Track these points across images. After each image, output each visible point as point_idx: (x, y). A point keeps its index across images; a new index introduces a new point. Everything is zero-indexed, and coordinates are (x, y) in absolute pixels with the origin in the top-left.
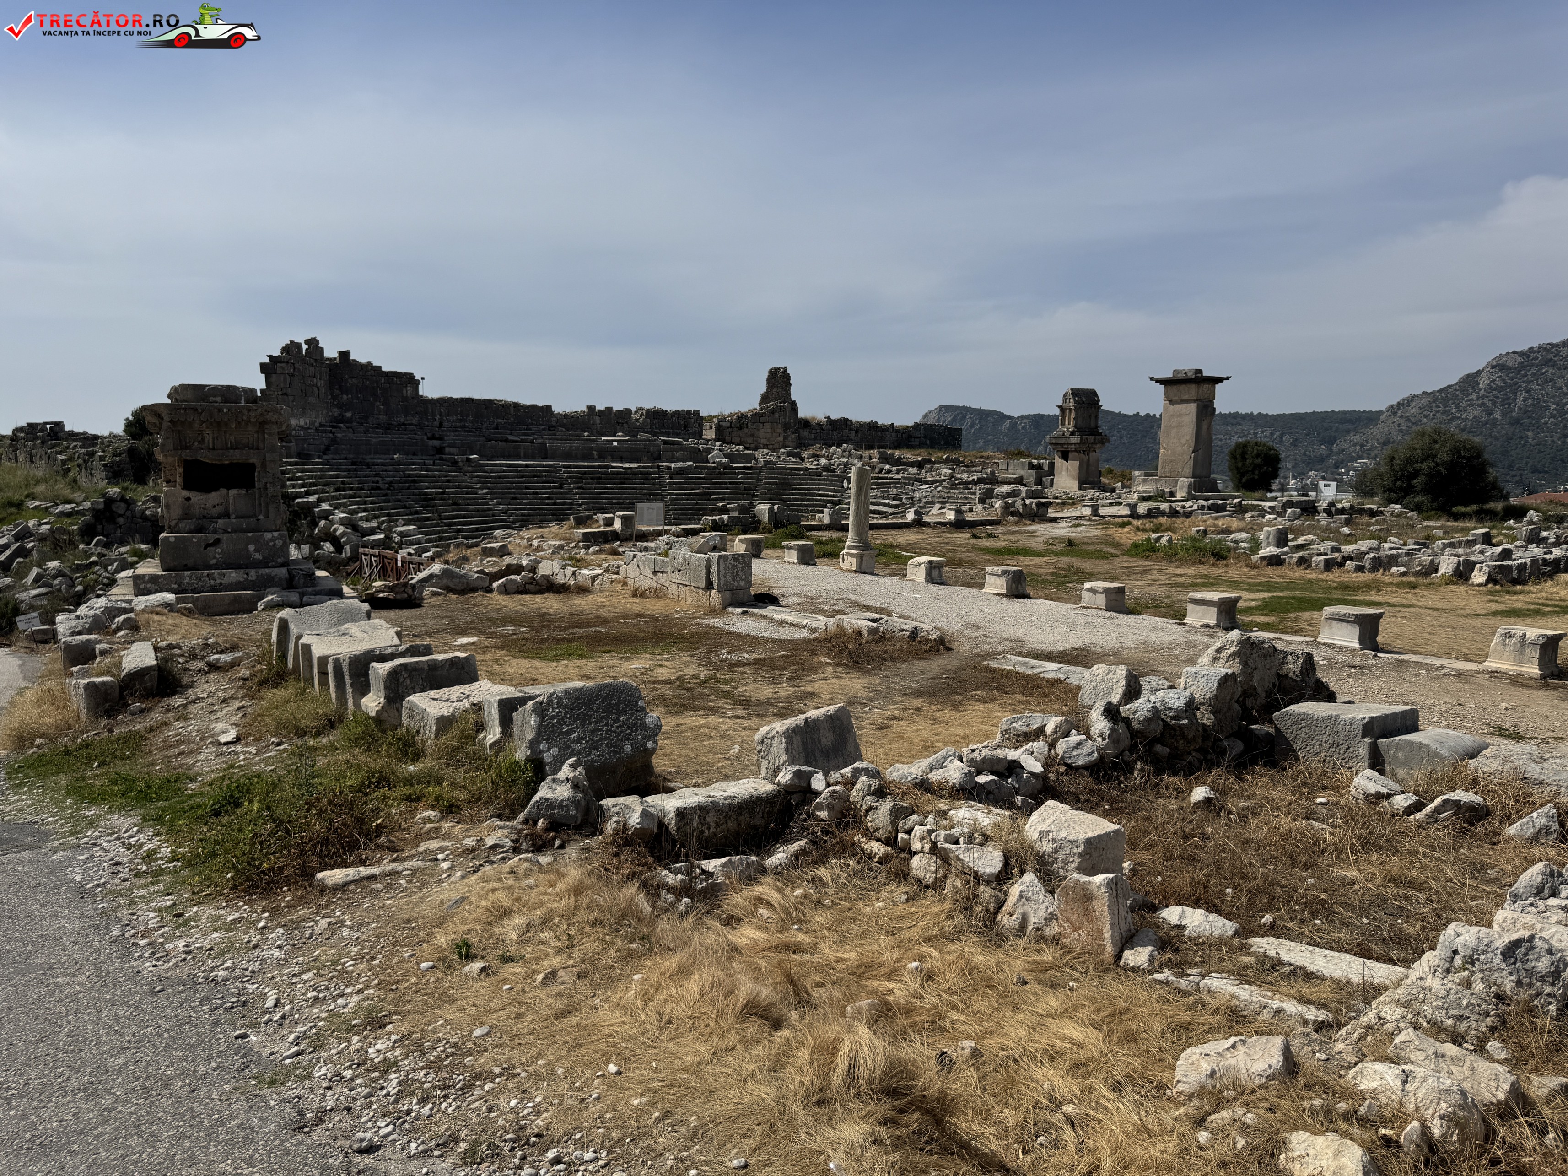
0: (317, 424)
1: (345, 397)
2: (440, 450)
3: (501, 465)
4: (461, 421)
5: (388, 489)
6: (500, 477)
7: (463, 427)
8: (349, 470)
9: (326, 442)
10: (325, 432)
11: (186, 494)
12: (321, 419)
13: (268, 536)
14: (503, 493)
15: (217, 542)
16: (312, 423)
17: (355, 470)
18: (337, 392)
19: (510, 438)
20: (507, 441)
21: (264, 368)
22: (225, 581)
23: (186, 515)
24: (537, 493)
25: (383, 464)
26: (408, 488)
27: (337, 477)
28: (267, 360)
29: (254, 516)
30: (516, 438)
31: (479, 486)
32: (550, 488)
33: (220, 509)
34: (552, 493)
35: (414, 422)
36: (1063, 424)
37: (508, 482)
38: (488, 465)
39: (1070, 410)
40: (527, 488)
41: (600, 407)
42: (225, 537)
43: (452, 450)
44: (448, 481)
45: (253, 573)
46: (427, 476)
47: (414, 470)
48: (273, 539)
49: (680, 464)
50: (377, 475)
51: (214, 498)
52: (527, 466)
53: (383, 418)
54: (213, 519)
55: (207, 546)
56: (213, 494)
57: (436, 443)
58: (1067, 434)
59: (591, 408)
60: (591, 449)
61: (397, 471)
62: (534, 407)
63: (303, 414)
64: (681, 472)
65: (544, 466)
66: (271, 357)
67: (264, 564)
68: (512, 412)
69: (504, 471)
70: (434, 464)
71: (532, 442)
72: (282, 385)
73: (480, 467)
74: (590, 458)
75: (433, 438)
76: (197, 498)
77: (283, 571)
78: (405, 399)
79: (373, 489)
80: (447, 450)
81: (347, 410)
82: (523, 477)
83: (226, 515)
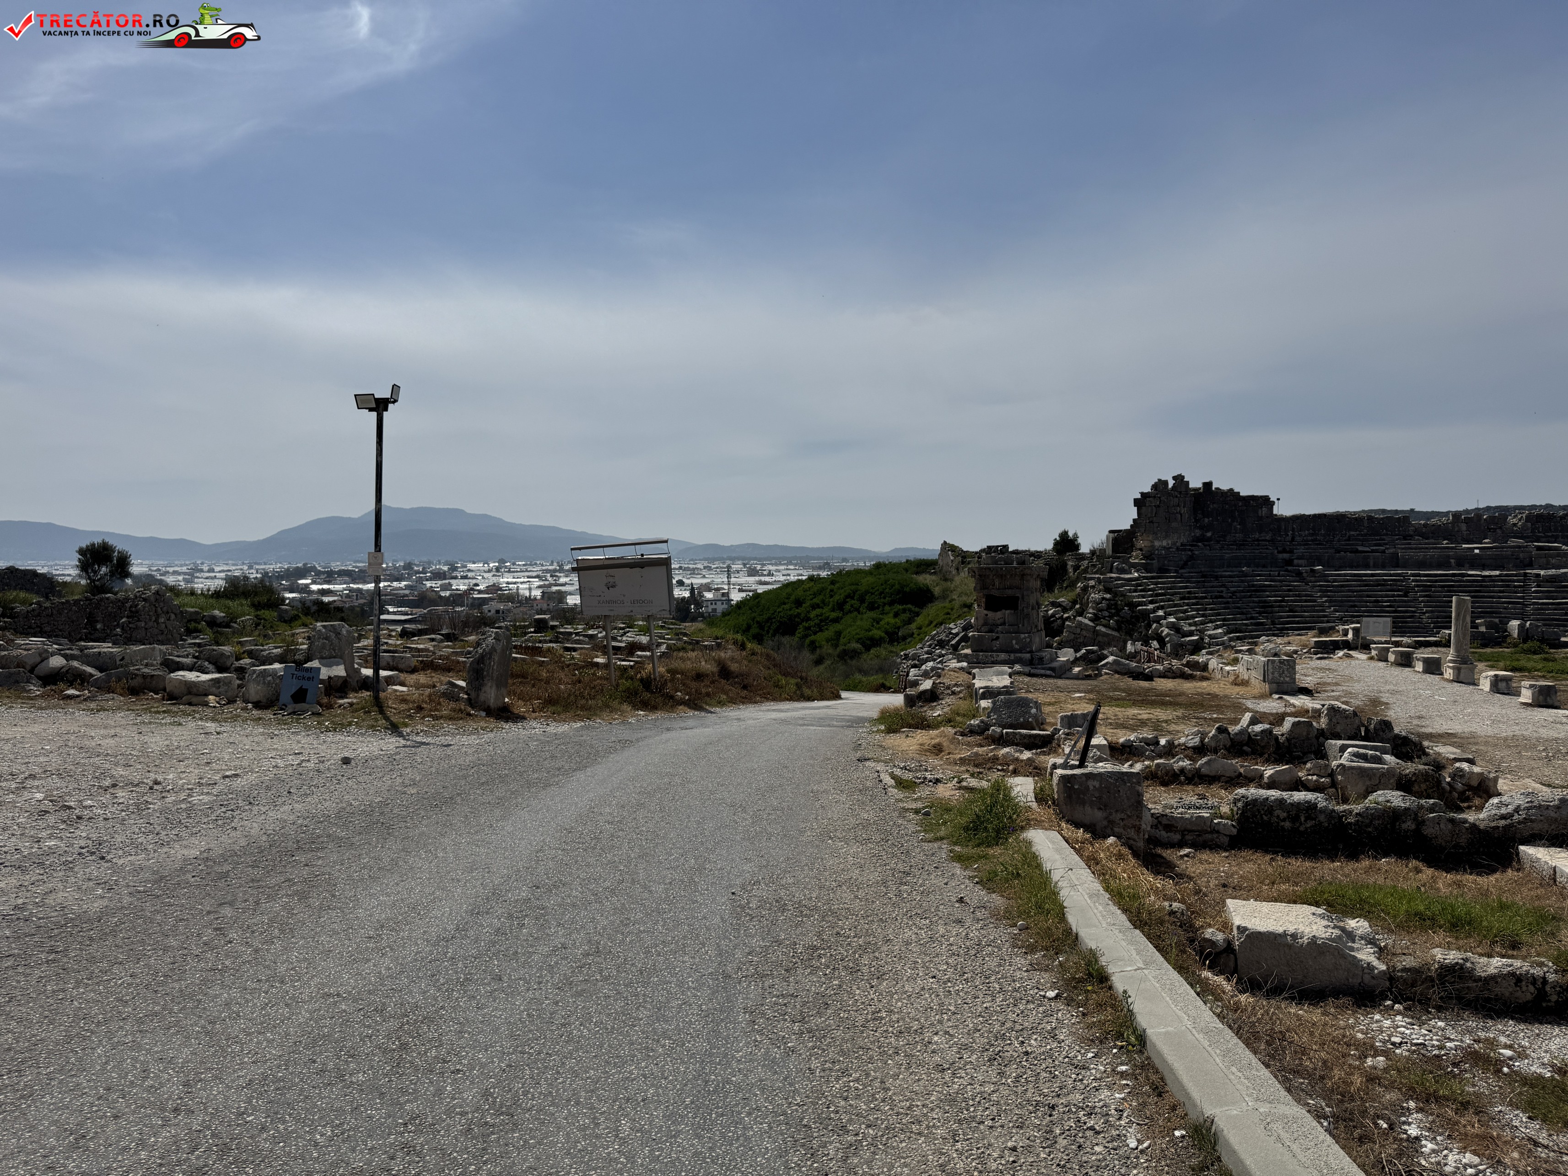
0: (1179, 544)
1: (1206, 520)
2: (1289, 562)
3: (1345, 575)
4: (1312, 535)
5: (1231, 597)
6: (1342, 586)
7: (1316, 540)
8: (1199, 582)
9: (1184, 558)
10: (1185, 550)
11: (986, 612)
12: (1184, 540)
13: (1023, 636)
14: (1342, 601)
15: (997, 638)
16: (1174, 544)
17: (1204, 582)
18: (1200, 516)
19: (1360, 548)
20: (1357, 551)
21: (1137, 502)
22: (999, 659)
23: (985, 624)
24: (1378, 601)
25: (1230, 576)
26: (1250, 596)
27: (1186, 587)
28: (1139, 496)
29: (1017, 625)
30: (1367, 549)
31: (1319, 594)
32: (1393, 596)
33: (1001, 621)
34: (1395, 601)
35: (1267, 538)
37: (1349, 591)
38: (1332, 575)
40: (1368, 596)
42: (1001, 636)
43: (1300, 562)
44: (1289, 590)
45: (1012, 655)
46: (1270, 586)
47: (1259, 581)
48: (1025, 638)
50: (1224, 586)
51: (999, 614)
52: (1372, 575)
53: (1239, 536)
54: (997, 625)
55: (993, 640)
56: (999, 613)
57: (1286, 556)
60: (1449, 557)
61: (1242, 581)
63: (1166, 537)
65: (1391, 575)
66: (1142, 494)
67: (1020, 651)
68: (1366, 524)
69: (1348, 581)
70: (1279, 575)
71: (1383, 552)
72: (1149, 515)
73: (1324, 577)
75: (1284, 551)
76: (991, 614)
77: (1028, 656)
78: (1260, 518)
79: (1216, 597)
80: (1296, 562)
81: (1208, 531)
82: (1366, 585)
83: (1004, 624)
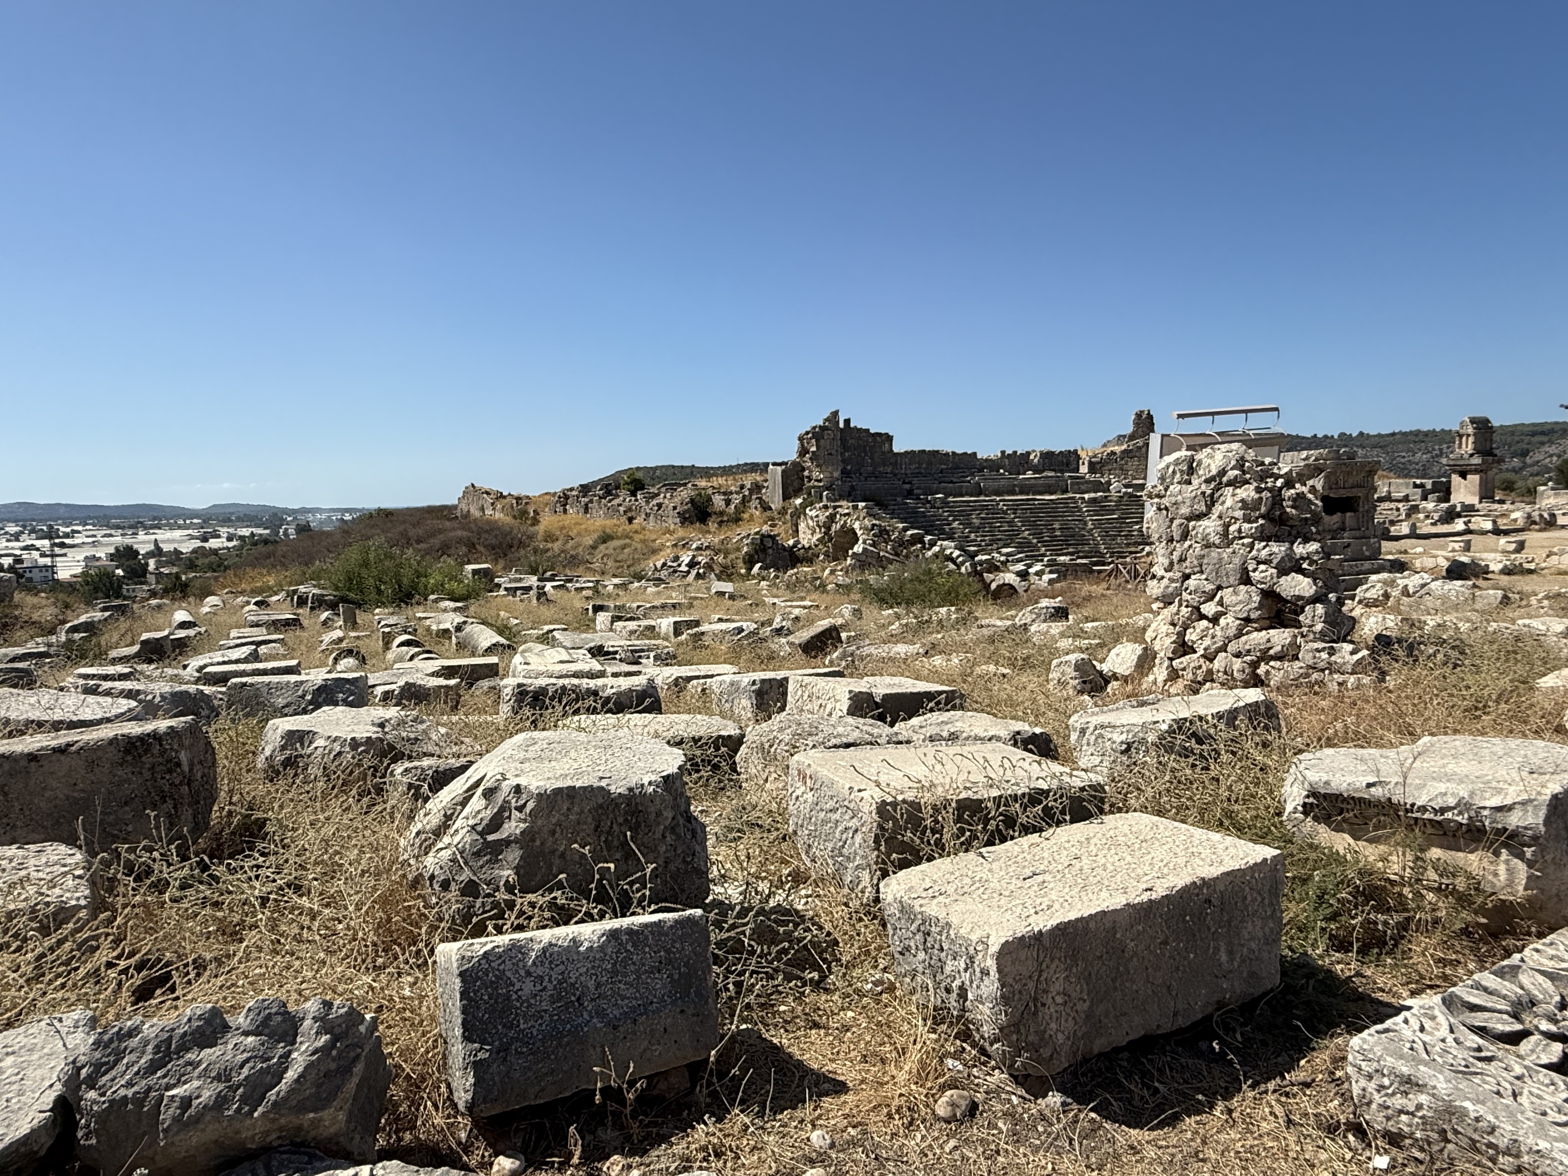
1: (847, 454)
2: (910, 492)
3: (962, 501)
4: (919, 468)
6: (960, 511)
9: (848, 488)
15: (1349, 545)
18: (842, 450)
20: (953, 482)
22: (1363, 568)
30: (959, 480)
35: (891, 471)
36: (1460, 447)
38: (951, 502)
39: (1468, 435)
41: (1009, 451)
42: (1352, 542)
43: (918, 491)
45: (1375, 563)
49: (1092, 495)
53: (870, 469)
55: (1344, 547)
57: (907, 486)
58: (1466, 456)
59: (1003, 452)
60: (1015, 485)
62: (965, 454)
64: (1093, 501)
69: (962, 506)
71: (970, 482)
73: (947, 504)
74: (1013, 493)
75: (904, 483)
78: (883, 453)
